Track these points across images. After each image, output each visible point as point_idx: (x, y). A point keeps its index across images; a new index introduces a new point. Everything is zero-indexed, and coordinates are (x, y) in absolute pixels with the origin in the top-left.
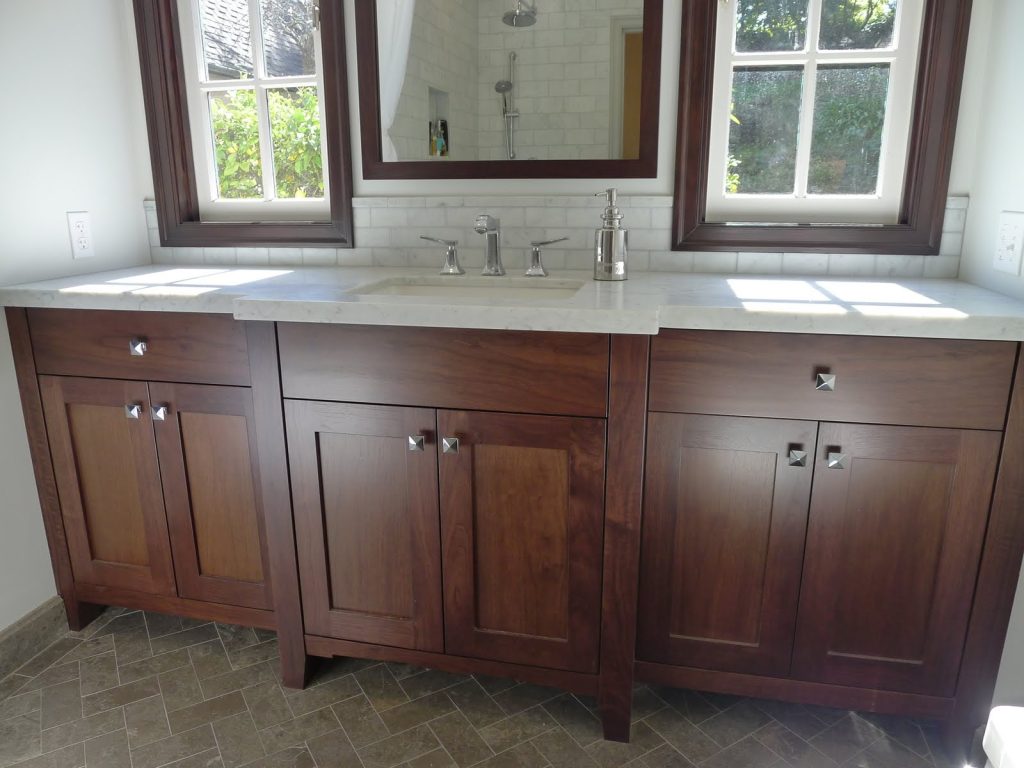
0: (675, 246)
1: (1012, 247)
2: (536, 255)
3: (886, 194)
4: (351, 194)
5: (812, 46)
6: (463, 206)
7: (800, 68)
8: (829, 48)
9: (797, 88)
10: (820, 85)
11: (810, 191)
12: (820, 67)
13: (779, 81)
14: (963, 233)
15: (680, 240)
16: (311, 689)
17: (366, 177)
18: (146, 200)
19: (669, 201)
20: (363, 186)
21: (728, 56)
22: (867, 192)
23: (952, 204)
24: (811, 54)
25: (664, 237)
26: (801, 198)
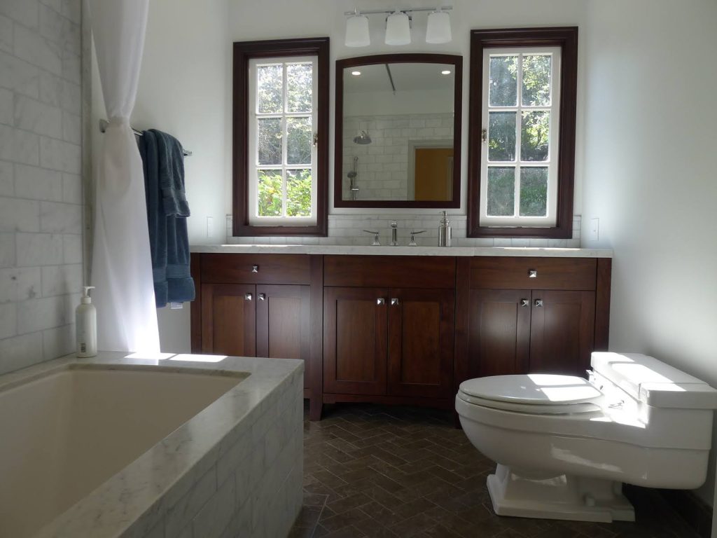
0: (468, 236)
1: (595, 231)
2: (413, 238)
3: (550, 216)
4: (327, 214)
5: (518, 159)
6: (378, 219)
7: (514, 168)
8: (524, 160)
9: (513, 174)
10: (522, 174)
11: (520, 215)
12: (522, 168)
13: (506, 172)
14: (580, 230)
15: (470, 233)
16: (323, 421)
17: (336, 206)
18: (227, 215)
19: (465, 217)
20: (333, 210)
21: (486, 163)
22: (543, 215)
23: (575, 219)
24: (517, 162)
25: (463, 232)
26: (517, 217)
